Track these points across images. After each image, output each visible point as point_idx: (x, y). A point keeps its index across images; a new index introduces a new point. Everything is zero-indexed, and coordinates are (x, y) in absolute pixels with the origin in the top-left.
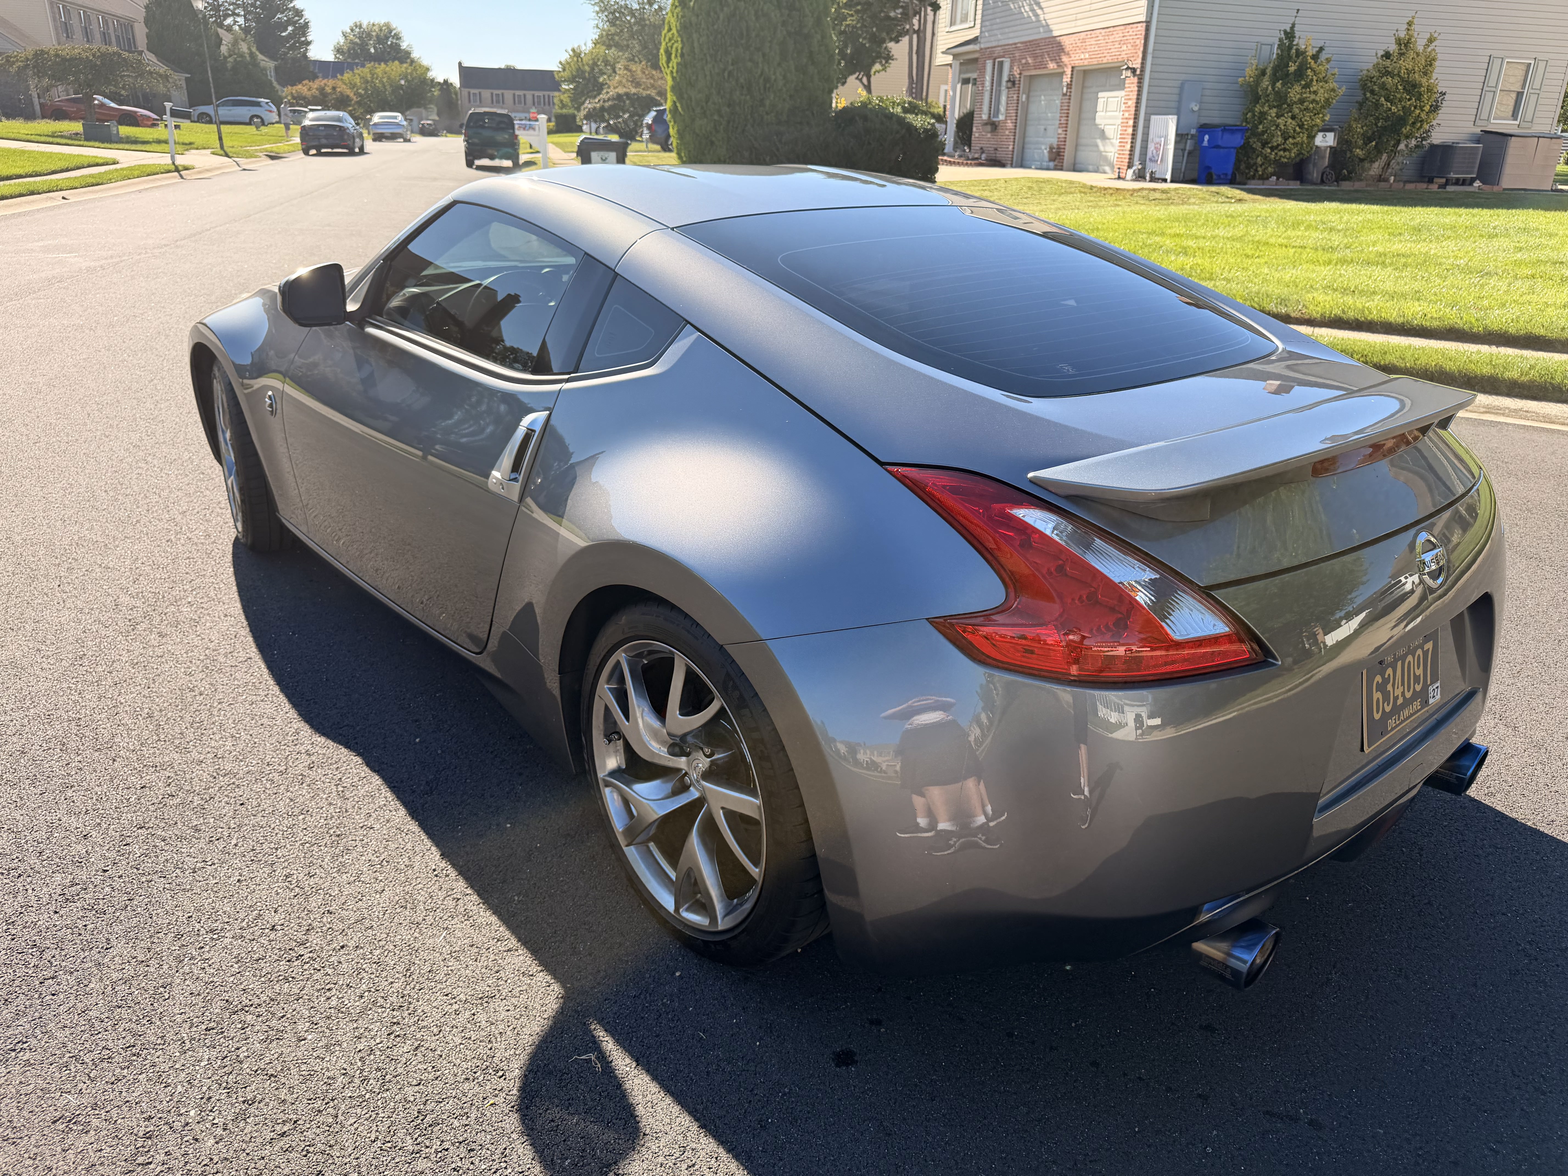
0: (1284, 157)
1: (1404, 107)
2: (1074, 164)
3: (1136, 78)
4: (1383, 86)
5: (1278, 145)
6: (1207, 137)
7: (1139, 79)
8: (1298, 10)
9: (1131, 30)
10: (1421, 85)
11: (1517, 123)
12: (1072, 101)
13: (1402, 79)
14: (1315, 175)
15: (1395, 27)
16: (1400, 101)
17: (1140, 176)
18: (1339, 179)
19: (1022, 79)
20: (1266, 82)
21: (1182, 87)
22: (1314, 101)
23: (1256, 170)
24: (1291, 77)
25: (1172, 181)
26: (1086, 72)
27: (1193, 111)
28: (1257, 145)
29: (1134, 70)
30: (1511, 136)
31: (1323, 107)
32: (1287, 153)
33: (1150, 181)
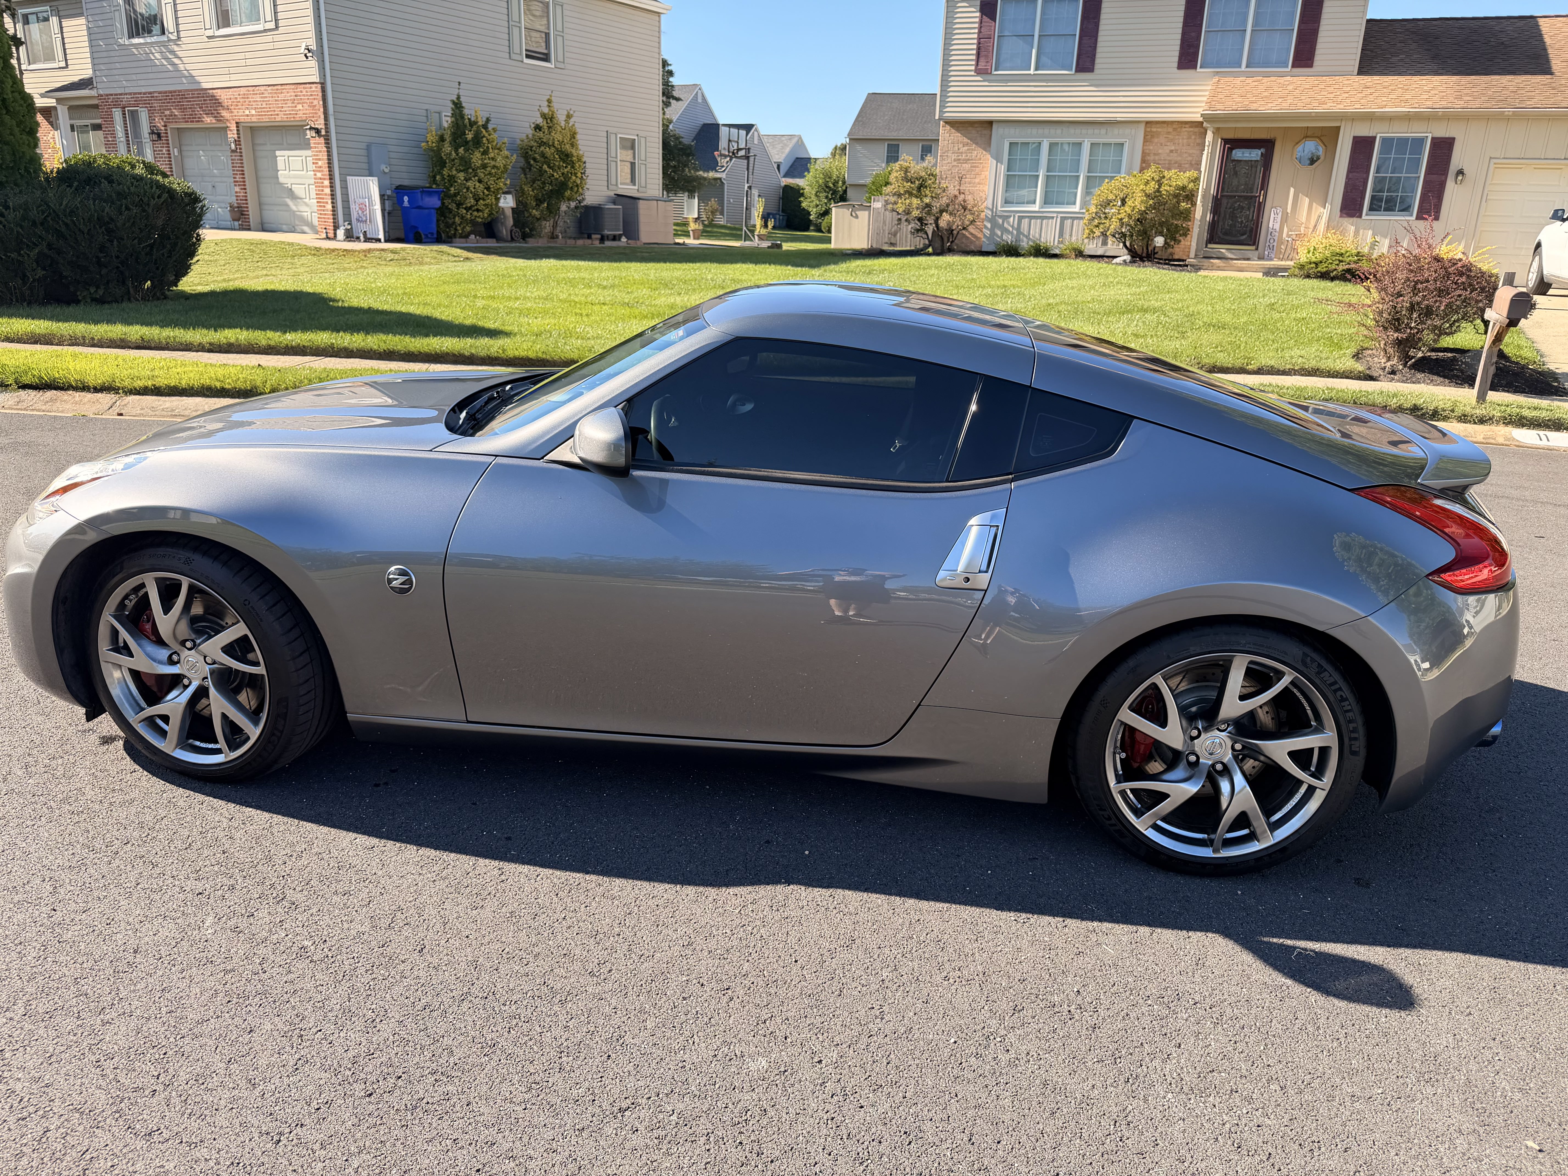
0: (479, 217)
1: (563, 174)
2: (262, 224)
3: (322, 138)
4: (543, 155)
5: (472, 206)
6: (406, 198)
7: (325, 139)
8: (459, 83)
9: (303, 91)
10: (572, 156)
11: (636, 187)
12: (244, 158)
13: (557, 149)
14: (504, 232)
15: (538, 103)
16: (559, 168)
17: (350, 236)
18: (525, 237)
19: (169, 132)
20: (447, 148)
21: (368, 148)
22: (494, 167)
23: (456, 229)
24: (471, 143)
25: (386, 241)
26: (254, 130)
27: (385, 173)
28: (453, 206)
29: (318, 131)
30: (639, 199)
31: (502, 172)
32: (481, 214)
33: (365, 241)
